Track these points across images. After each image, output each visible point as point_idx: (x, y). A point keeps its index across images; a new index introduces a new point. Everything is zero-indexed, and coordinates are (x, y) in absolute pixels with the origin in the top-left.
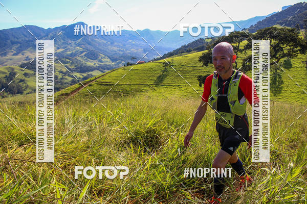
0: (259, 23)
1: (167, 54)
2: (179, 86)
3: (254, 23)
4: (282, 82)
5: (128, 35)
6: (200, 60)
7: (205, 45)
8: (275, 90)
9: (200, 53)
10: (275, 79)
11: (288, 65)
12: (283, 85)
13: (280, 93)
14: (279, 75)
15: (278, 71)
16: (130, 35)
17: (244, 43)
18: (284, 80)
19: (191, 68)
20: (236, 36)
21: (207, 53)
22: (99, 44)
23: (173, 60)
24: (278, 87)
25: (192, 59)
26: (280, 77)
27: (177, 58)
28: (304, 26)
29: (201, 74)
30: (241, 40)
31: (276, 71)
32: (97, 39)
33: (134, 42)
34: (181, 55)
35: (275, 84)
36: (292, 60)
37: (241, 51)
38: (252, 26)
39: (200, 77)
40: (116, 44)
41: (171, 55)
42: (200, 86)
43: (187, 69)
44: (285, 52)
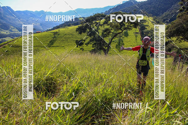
0: (110, 9)
1: (56, 27)
2: (63, 47)
3: (108, 10)
4: (123, 44)
5: (30, 14)
6: (77, 31)
7: (79, 22)
9: (77, 27)
10: (120, 42)
11: (126, 35)
15: (121, 38)
17: (103, 21)
18: (125, 43)
19: (71, 36)
20: (98, 16)
21: (81, 26)
22: (10, 19)
23: (59, 31)
25: (72, 30)
26: (122, 41)
27: (62, 30)
29: (77, 39)
30: (101, 19)
31: (120, 38)
32: (8, 16)
33: (34, 19)
34: (64, 28)
35: (120, 45)
36: (129, 31)
37: (101, 25)
38: (106, 11)
39: (77, 41)
40: (21, 19)
41: (58, 27)
42: (77, 46)
43: (68, 36)
44: (126, 26)
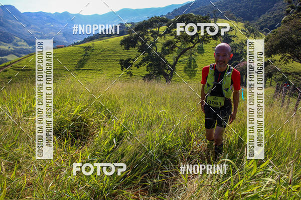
0: (176, 10)
1: (88, 38)
2: (100, 70)
3: (171, 11)
4: (196, 66)
5: (45, 18)
6: (121, 44)
7: (125, 30)
8: (190, 73)
9: (122, 38)
10: (190, 63)
11: (201, 51)
12: (197, 69)
13: (194, 76)
14: (193, 59)
15: (193, 56)
16: (47, 17)
17: (163, 29)
18: (198, 64)
19: (112, 52)
20: (156, 21)
21: (128, 37)
22: (14, 26)
23: (93, 44)
24: (193, 71)
25: (113, 43)
26: (195, 62)
27: (97, 43)
28: (214, 16)
29: (122, 58)
30: (161, 25)
31: (191, 56)
32: (10, 21)
33: (52, 25)
34: (101, 40)
35: (190, 67)
36: (204, 45)
37: (161, 36)
38: (169, 13)
39: (121, 61)
40: (32, 26)
41: (91, 38)
42: (122, 69)
43: (107, 53)
44: (200, 38)
